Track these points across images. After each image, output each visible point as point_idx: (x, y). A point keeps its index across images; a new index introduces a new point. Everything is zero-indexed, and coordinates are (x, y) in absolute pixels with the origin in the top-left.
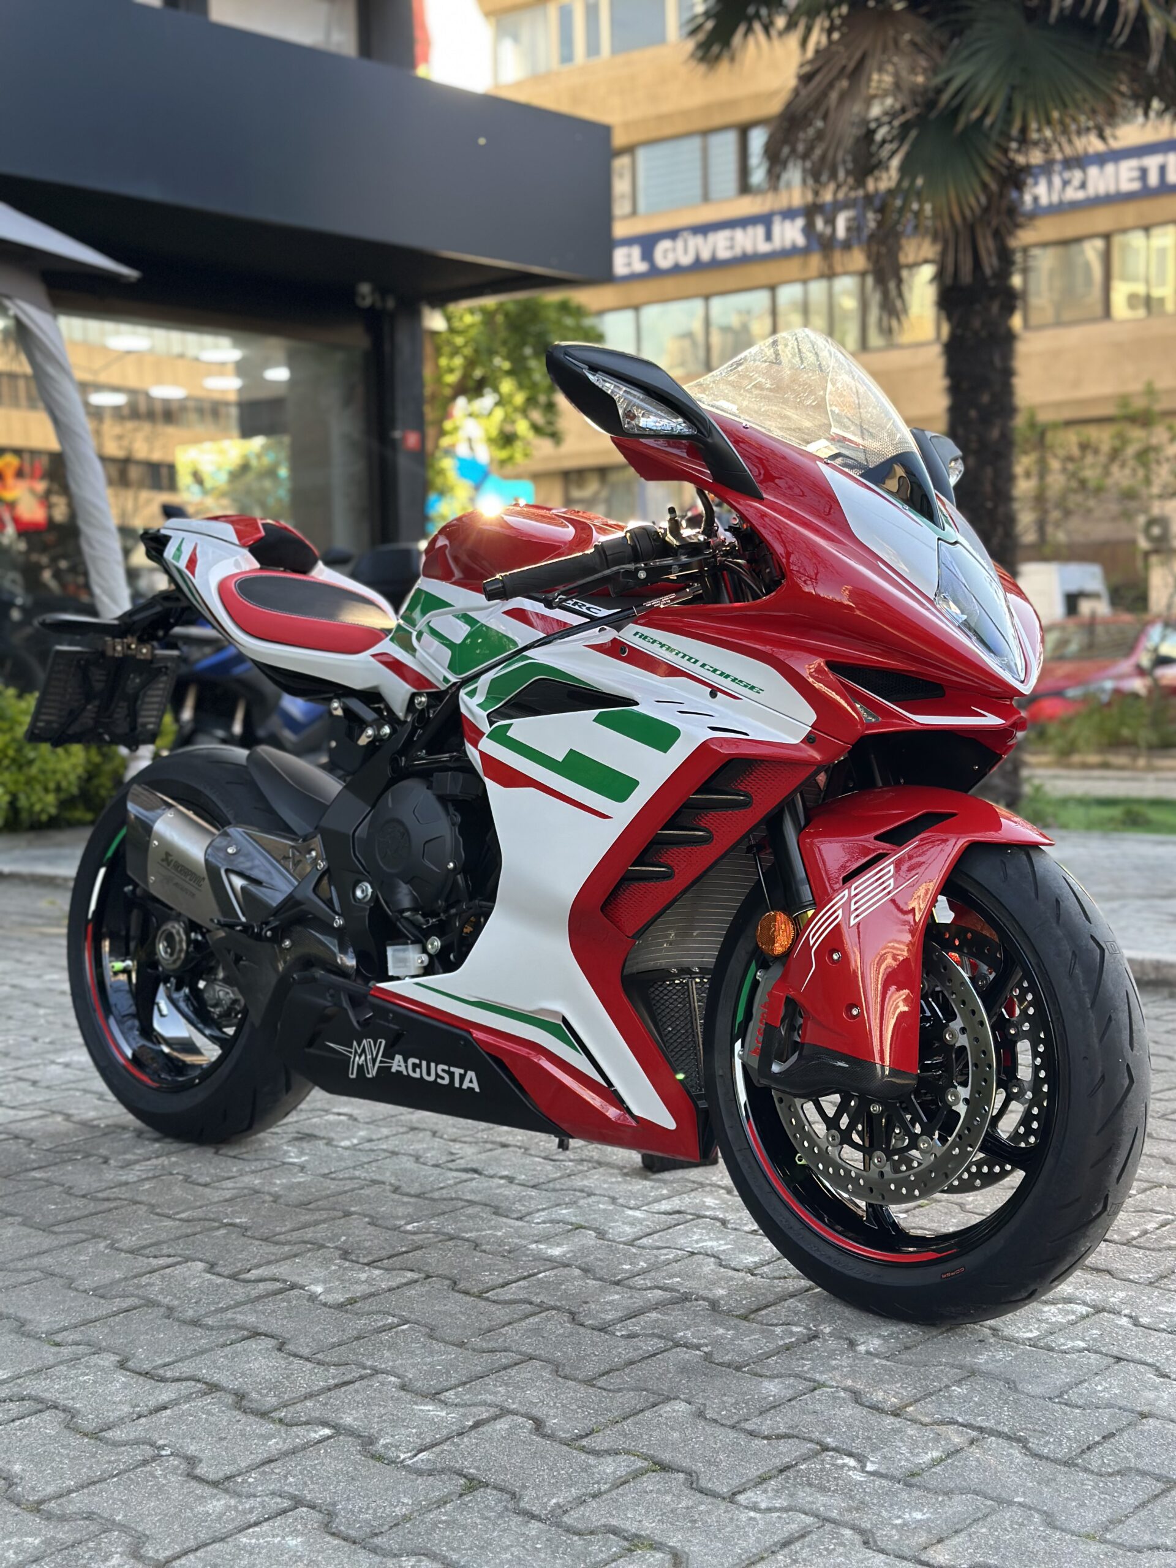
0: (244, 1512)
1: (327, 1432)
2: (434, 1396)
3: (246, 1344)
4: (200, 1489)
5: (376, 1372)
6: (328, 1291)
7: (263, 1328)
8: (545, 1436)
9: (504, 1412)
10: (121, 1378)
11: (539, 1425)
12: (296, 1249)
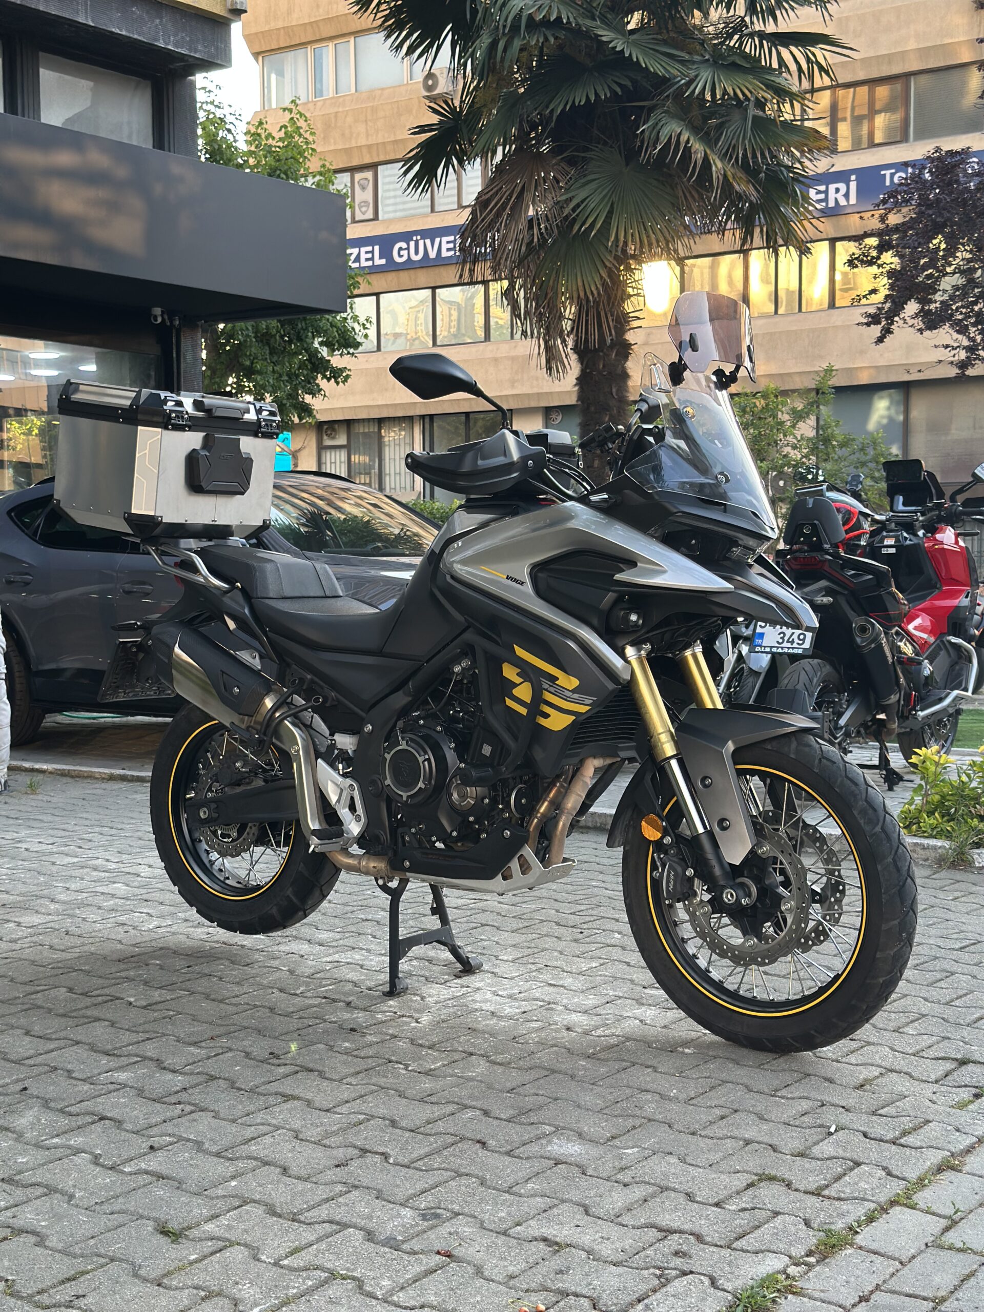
0: (99, 1090)
1: (139, 1059)
2: (195, 1044)
3: (94, 1024)
4: (75, 1082)
5: (164, 1035)
6: (136, 1000)
7: (103, 1017)
8: (250, 1059)
9: (231, 1050)
10: (28, 1039)
11: (248, 1055)
12: (117, 981)
